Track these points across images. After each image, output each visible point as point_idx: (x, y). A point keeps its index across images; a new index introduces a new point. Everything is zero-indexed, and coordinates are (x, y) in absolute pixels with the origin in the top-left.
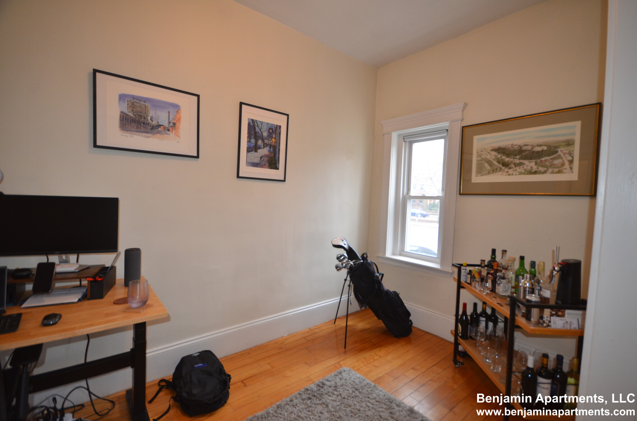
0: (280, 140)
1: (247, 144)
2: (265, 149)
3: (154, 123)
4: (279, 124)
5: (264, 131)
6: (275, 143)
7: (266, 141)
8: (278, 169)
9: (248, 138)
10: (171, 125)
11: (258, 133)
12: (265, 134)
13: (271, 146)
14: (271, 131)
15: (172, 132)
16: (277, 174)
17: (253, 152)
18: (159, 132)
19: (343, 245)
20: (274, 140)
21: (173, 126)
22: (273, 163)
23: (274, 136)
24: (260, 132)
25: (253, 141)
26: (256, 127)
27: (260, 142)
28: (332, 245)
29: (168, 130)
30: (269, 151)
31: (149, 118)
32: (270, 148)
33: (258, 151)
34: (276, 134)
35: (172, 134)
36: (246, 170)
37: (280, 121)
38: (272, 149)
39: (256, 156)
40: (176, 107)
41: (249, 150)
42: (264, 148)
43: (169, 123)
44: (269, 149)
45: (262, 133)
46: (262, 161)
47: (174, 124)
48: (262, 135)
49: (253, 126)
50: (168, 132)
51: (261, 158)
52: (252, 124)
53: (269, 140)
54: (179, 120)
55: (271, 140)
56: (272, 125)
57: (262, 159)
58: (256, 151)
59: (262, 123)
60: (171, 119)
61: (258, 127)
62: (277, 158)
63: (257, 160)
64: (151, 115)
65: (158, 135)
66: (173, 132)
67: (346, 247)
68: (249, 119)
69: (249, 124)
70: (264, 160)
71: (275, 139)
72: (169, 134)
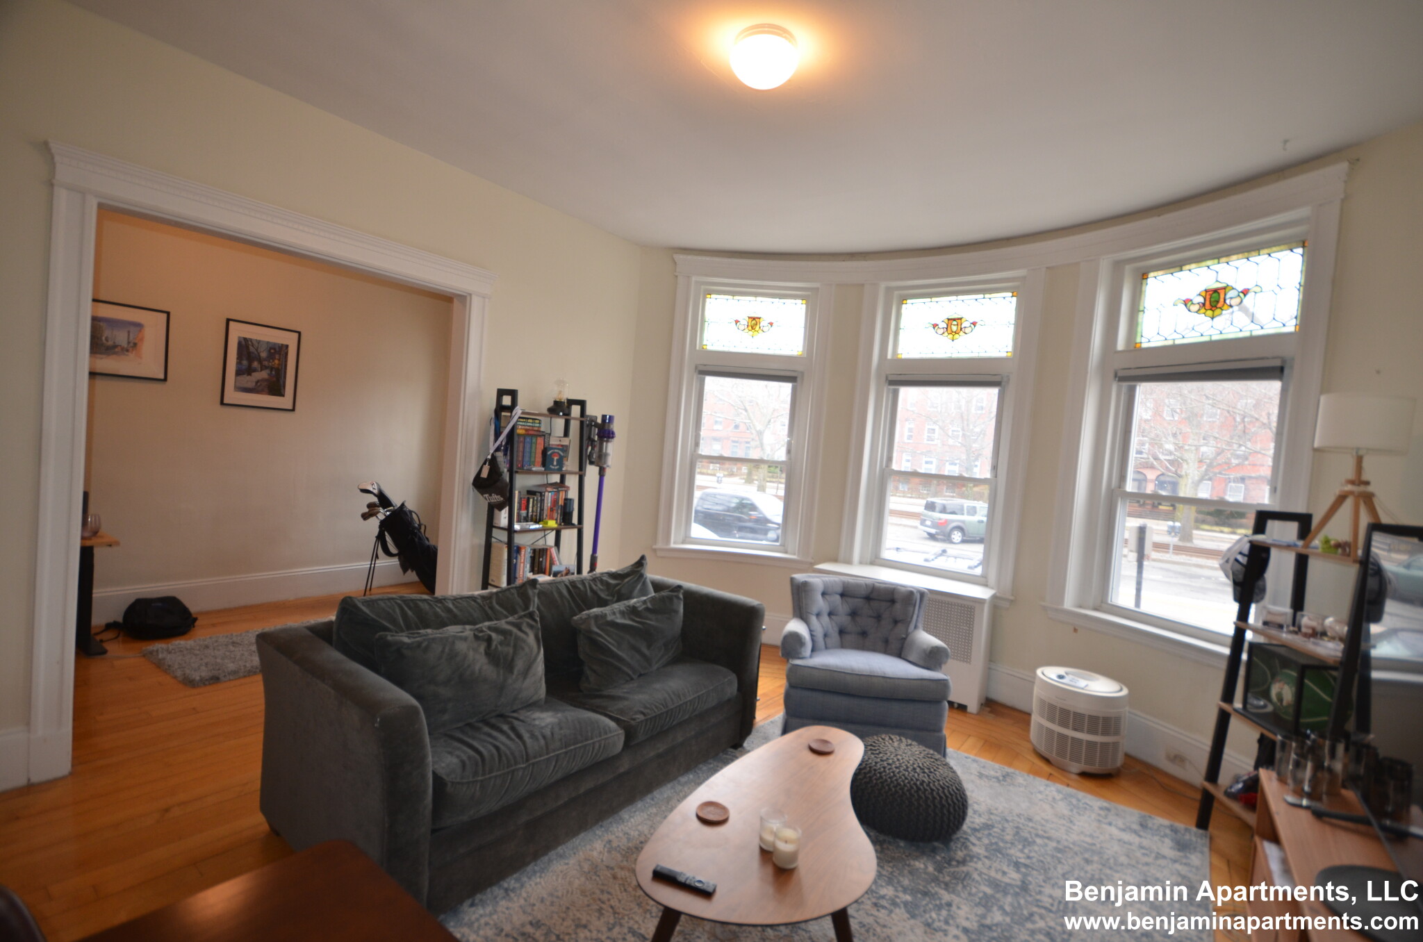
0: (286, 361)
1: (237, 367)
2: (263, 372)
3: (110, 343)
4: (285, 343)
5: (262, 350)
6: (279, 364)
7: (266, 363)
8: (283, 396)
9: (237, 359)
10: (132, 344)
11: (253, 353)
12: (264, 355)
13: (272, 369)
14: (272, 351)
15: (132, 353)
16: (285, 402)
17: (245, 376)
18: (116, 353)
19: (371, 489)
20: (277, 362)
21: (134, 346)
22: (276, 388)
23: (277, 357)
24: (256, 352)
25: (245, 362)
26: (251, 347)
27: (255, 364)
28: (359, 491)
29: (127, 351)
30: (270, 375)
31: (104, 338)
32: (271, 371)
33: (253, 374)
34: (280, 354)
35: (132, 355)
36: (232, 396)
37: (289, 340)
38: (273, 373)
39: (249, 381)
40: (139, 326)
41: (239, 373)
42: (261, 370)
43: (129, 343)
44: (269, 372)
45: (259, 353)
46: (260, 386)
47: (135, 344)
48: (259, 356)
49: (245, 347)
50: (127, 353)
51: (257, 382)
52: (243, 343)
53: (269, 362)
54: (142, 340)
55: (273, 361)
56: (275, 344)
57: (259, 384)
58: (249, 374)
59: (259, 342)
60: (131, 338)
61: (253, 346)
62: (282, 383)
63: (251, 385)
64: (105, 336)
65: (114, 356)
66: (134, 352)
67: (376, 491)
68: (239, 337)
69: (240, 344)
70: (261, 385)
71: (279, 360)
72: (127, 355)
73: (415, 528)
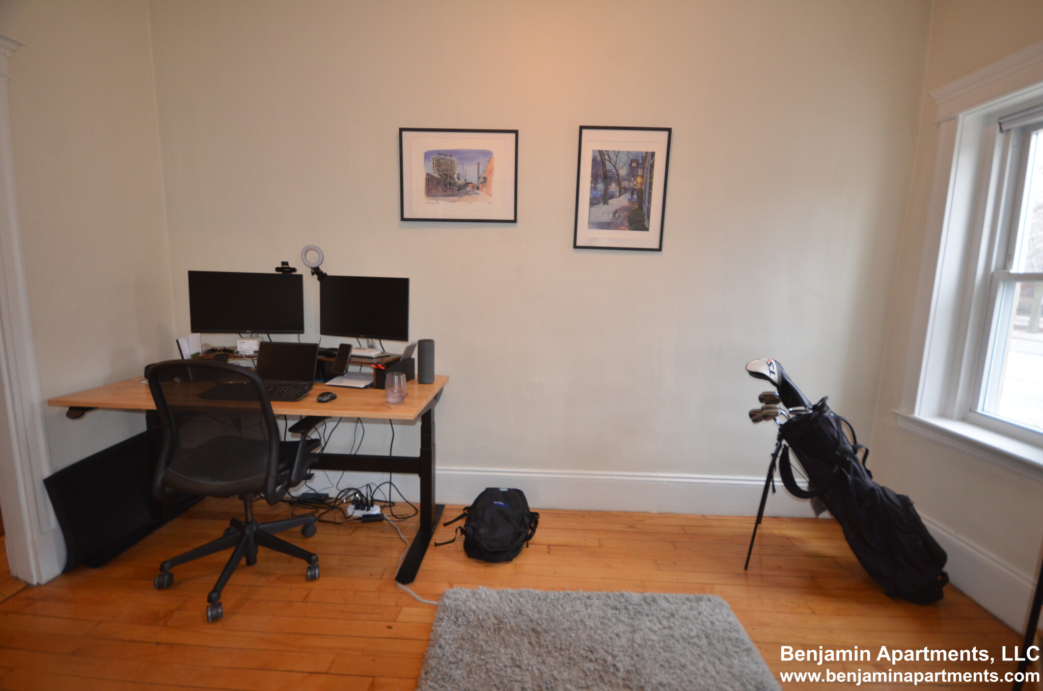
0: (651, 178)
1: (591, 193)
2: (622, 197)
3: (461, 182)
4: (650, 150)
5: (621, 166)
6: (642, 184)
7: (625, 184)
8: (647, 230)
9: (592, 183)
10: (482, 180)
11: (610, 171)
12: (623, 172)
13: (633, 191)
14: (634, 165)
15: (482, 191)
16: (648, 238)
17: (601, 205)
18: (467, 193)
19: (767, 373)
20: (639, 180)
21: (484, 181)
22: (638, 221)
23: (640, 172)
24: (614, 170)
25: (601, 186)
26: (607, 163)
27: (613, 187)
28: (747, 373)
29: (478, 188)
30: (630, 200)
31: (456, 176)
32: (632, 194)
33: (610, 201)
34: (644, 168)
35: (482, 193)
36: (586, 235)
37: (655, 143)
38: (635, 196)
39: (605, 212)
40: (487, 154)
41: (593, 202)
42: (620, 196)
43: (479, 178)
44: (630, 197)
45: (617, 171)
46: (618, 218)
47: (485, 178)
48: (618, 175)
49: (601, 160)
50: (478, 192)
51: (615, 213)
52: (599, 159)
53: (630, 180)
54: (491, 172)
55: (635, 180)
56: (637, 153)
57: (617, 215)
58: (606, 203)
59: (617, 154)
60: (481, 172)
61: (610, 161)
62: (645, 209)
63: (607, 218)
64: (457, 172)
65: (466, 197)
66: (484, 189)
67: (775, 377)
68: (594, 151)
69: (594, 160)
70: (619, 216)
71: (642, 177)
72: (478, 194)
73: (846, 452)
